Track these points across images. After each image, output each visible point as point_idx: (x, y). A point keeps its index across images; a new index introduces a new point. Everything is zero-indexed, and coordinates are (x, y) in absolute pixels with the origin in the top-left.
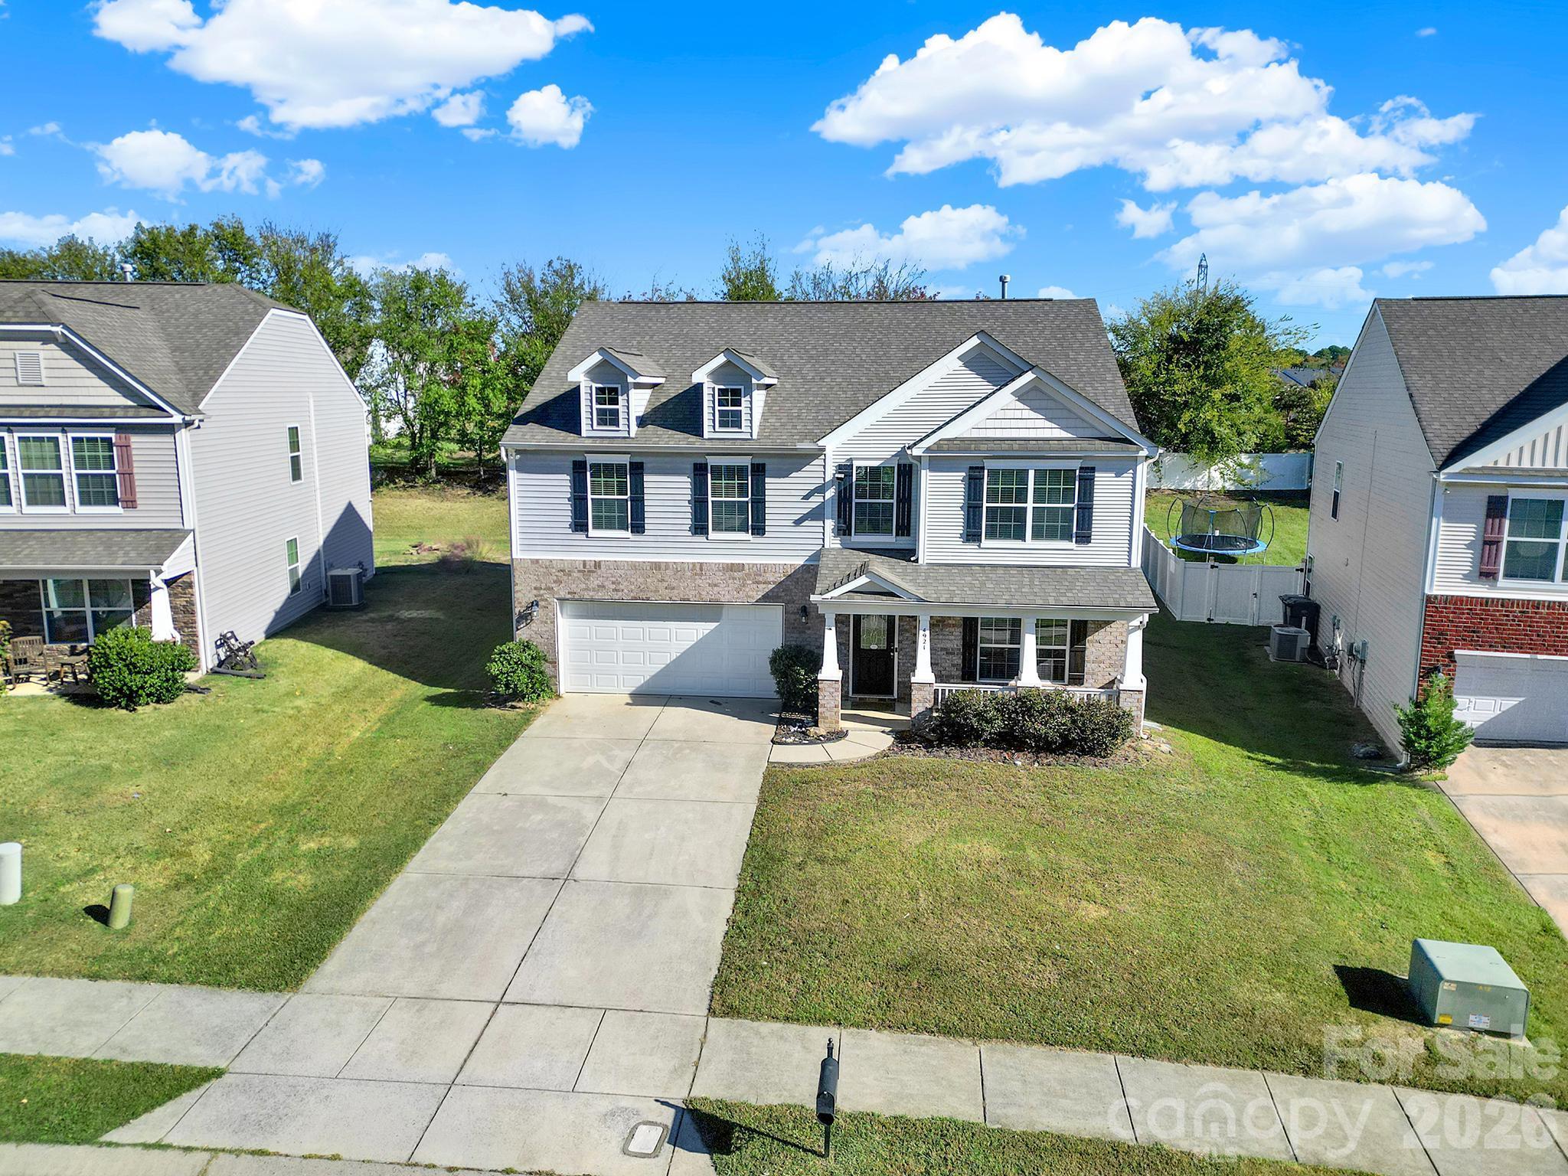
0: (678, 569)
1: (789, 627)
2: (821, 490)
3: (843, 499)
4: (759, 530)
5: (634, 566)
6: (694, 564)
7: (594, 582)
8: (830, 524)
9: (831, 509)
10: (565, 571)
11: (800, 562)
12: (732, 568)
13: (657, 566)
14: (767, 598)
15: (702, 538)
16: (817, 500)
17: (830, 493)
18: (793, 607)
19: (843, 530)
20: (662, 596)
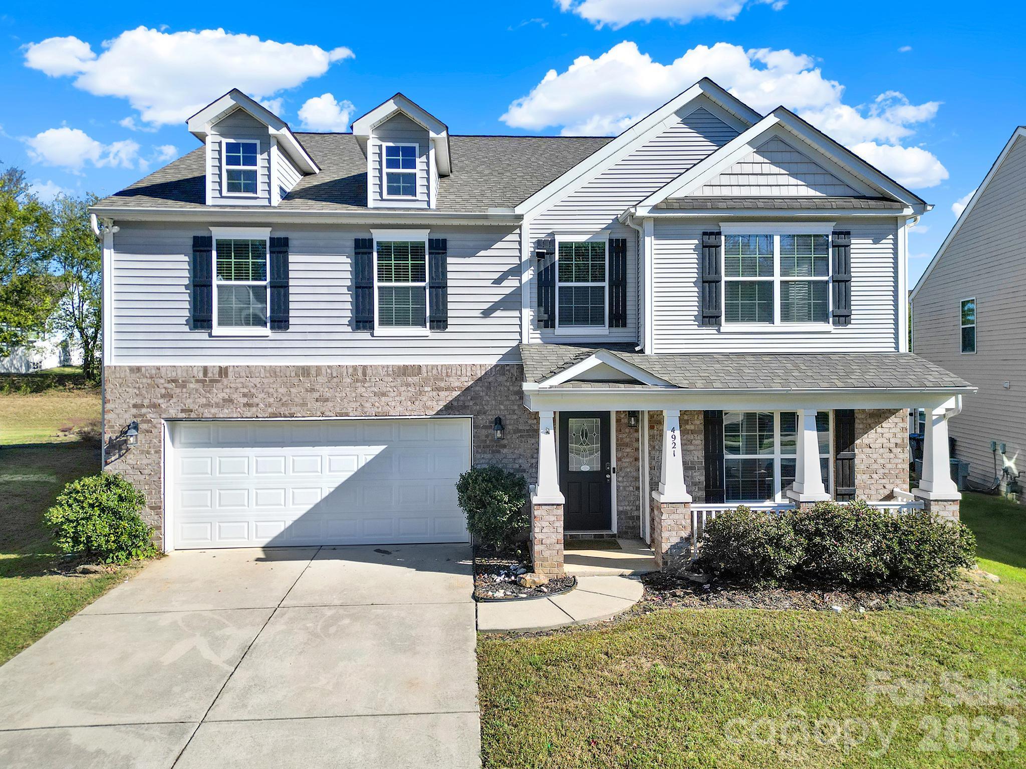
0: (335, 375)
1: (479, 445)
2: (516, 271)
3: (544, 282)
4: (439, 322)
5: (273, 372)
6: (355, 368)
7: (217, 394)
8: (528, 314)
9: (529, 296)
10: (178, 381)
11: (493, 361)
12: (405, 371)
13: (305, 371)
14: (450, 409)
15: (367, 335)
16: (511, 283)
17: (528, 275)
18: (484, 420)
19: (545, 322)
20: (312, 412)
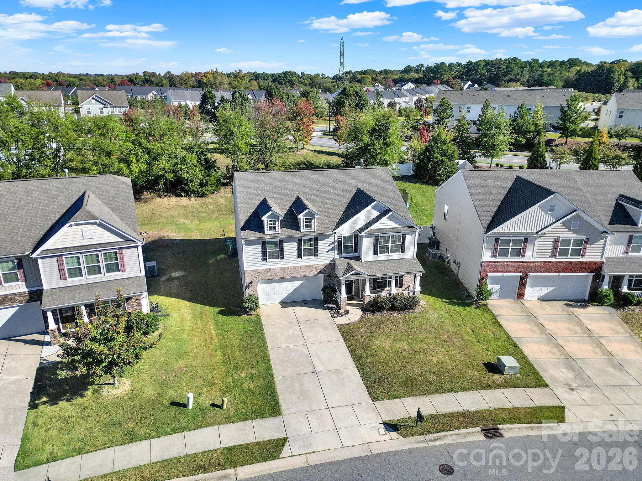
0: (294, 268)
1: (325, 280)
2: (334, 243)
3: (340, 244)
4: (316, 255)
5: (281, 269)
6: (298, 266)
7: (269, 274)
8: (336, 252)
9: (336, 248)
10: (260, 272)
11: (328, 263)
12: (309, 266)
13: (288, 268)
14: (319, 273)
15: (300, 259)
16: (333, 245)
17: (336, 243)
18: (326, 275)
19: (340, 253)
20: (289, 276)
